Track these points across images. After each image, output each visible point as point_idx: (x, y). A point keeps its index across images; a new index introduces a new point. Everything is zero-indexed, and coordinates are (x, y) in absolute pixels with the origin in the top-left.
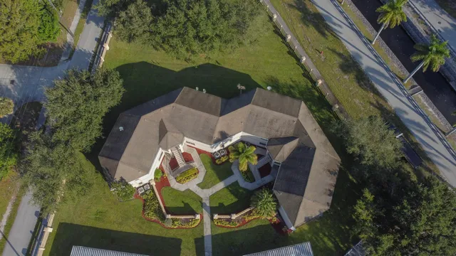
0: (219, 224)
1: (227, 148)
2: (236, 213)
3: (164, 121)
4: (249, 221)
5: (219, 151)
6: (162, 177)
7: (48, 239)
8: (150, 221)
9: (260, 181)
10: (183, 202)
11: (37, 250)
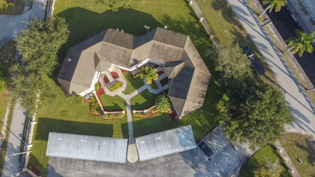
0: (137, 116)
1: (140, 68)
2: (147, 109)
3: (97, 53)
4: (155, 113)
5: (135, 70)
6: (100, 88)
7: (34, 128)
8: (95, 115)
9: (161, 88)
10: (113, 103)
11: (28, 134)
